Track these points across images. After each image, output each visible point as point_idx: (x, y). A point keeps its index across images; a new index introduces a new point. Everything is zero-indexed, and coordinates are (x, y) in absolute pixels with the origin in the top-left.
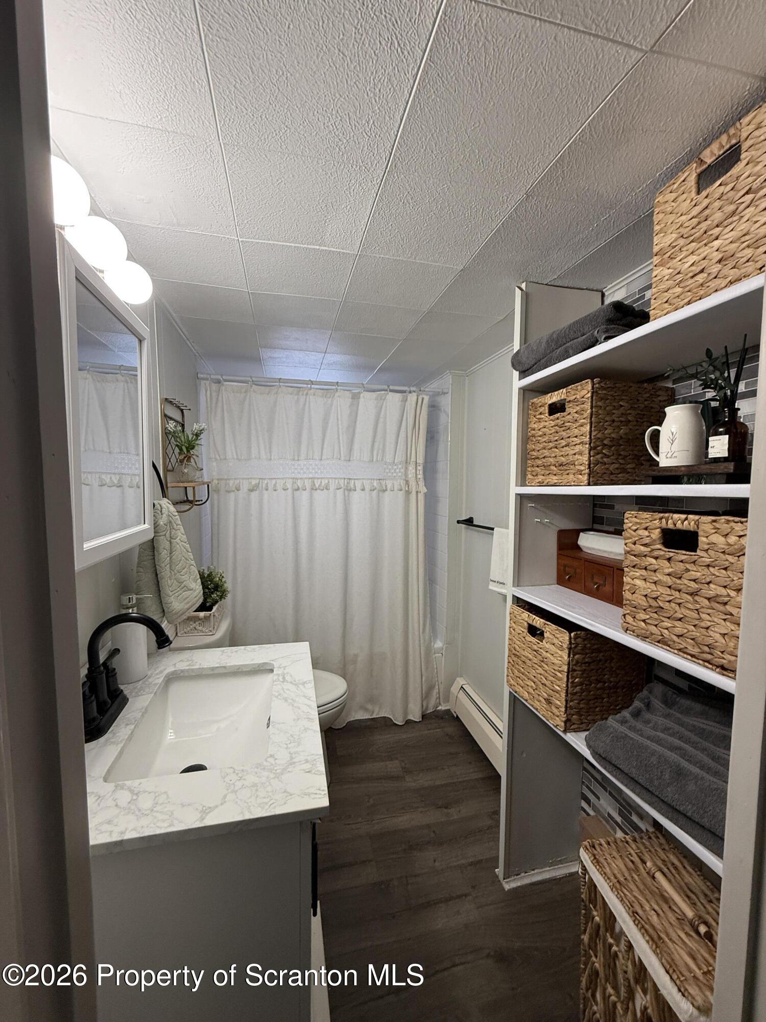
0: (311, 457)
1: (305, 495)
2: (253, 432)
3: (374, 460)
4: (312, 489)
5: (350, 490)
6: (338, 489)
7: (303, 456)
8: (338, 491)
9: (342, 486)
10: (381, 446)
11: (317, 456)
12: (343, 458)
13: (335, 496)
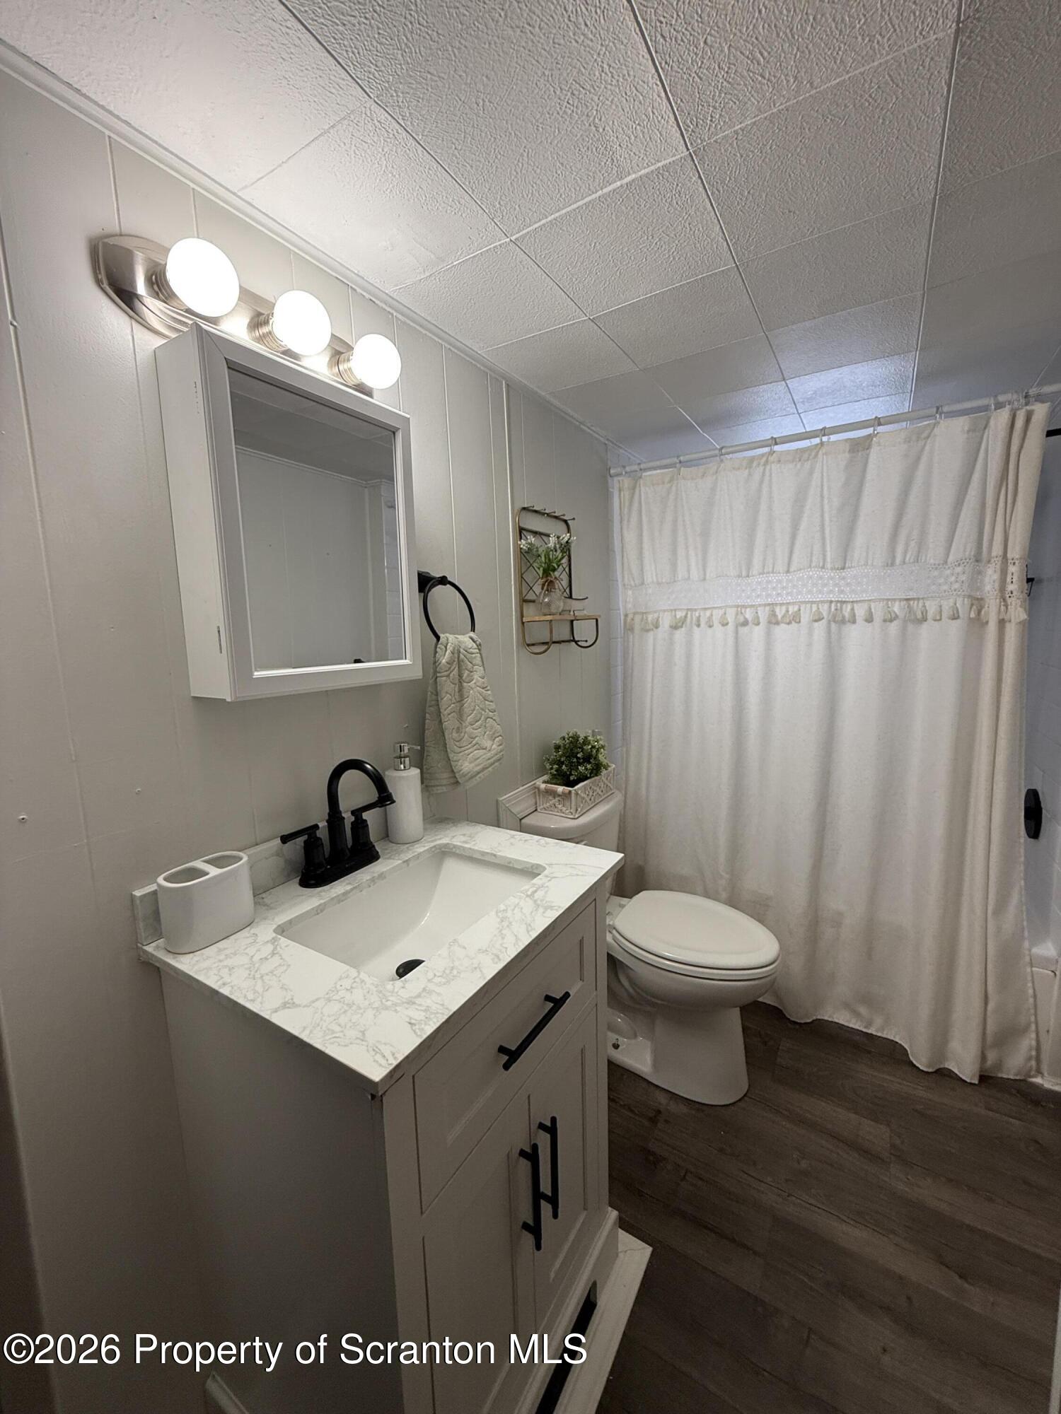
0: (771, 570)
1: (757, 633)
2: (681, 539)
3: (898, 561)
4: (770, 622)
5: (843, 622)
6: (816, 621)
7: (755, 571)
8: (816, 624)
9: (825, 614)
10: (915, 533)
11: (780, 567)
12: (829, 565)
13: (810, 634)
